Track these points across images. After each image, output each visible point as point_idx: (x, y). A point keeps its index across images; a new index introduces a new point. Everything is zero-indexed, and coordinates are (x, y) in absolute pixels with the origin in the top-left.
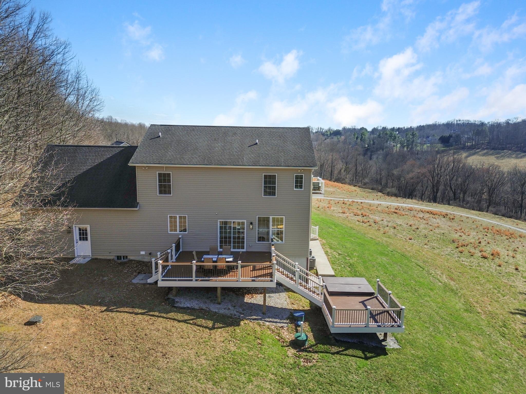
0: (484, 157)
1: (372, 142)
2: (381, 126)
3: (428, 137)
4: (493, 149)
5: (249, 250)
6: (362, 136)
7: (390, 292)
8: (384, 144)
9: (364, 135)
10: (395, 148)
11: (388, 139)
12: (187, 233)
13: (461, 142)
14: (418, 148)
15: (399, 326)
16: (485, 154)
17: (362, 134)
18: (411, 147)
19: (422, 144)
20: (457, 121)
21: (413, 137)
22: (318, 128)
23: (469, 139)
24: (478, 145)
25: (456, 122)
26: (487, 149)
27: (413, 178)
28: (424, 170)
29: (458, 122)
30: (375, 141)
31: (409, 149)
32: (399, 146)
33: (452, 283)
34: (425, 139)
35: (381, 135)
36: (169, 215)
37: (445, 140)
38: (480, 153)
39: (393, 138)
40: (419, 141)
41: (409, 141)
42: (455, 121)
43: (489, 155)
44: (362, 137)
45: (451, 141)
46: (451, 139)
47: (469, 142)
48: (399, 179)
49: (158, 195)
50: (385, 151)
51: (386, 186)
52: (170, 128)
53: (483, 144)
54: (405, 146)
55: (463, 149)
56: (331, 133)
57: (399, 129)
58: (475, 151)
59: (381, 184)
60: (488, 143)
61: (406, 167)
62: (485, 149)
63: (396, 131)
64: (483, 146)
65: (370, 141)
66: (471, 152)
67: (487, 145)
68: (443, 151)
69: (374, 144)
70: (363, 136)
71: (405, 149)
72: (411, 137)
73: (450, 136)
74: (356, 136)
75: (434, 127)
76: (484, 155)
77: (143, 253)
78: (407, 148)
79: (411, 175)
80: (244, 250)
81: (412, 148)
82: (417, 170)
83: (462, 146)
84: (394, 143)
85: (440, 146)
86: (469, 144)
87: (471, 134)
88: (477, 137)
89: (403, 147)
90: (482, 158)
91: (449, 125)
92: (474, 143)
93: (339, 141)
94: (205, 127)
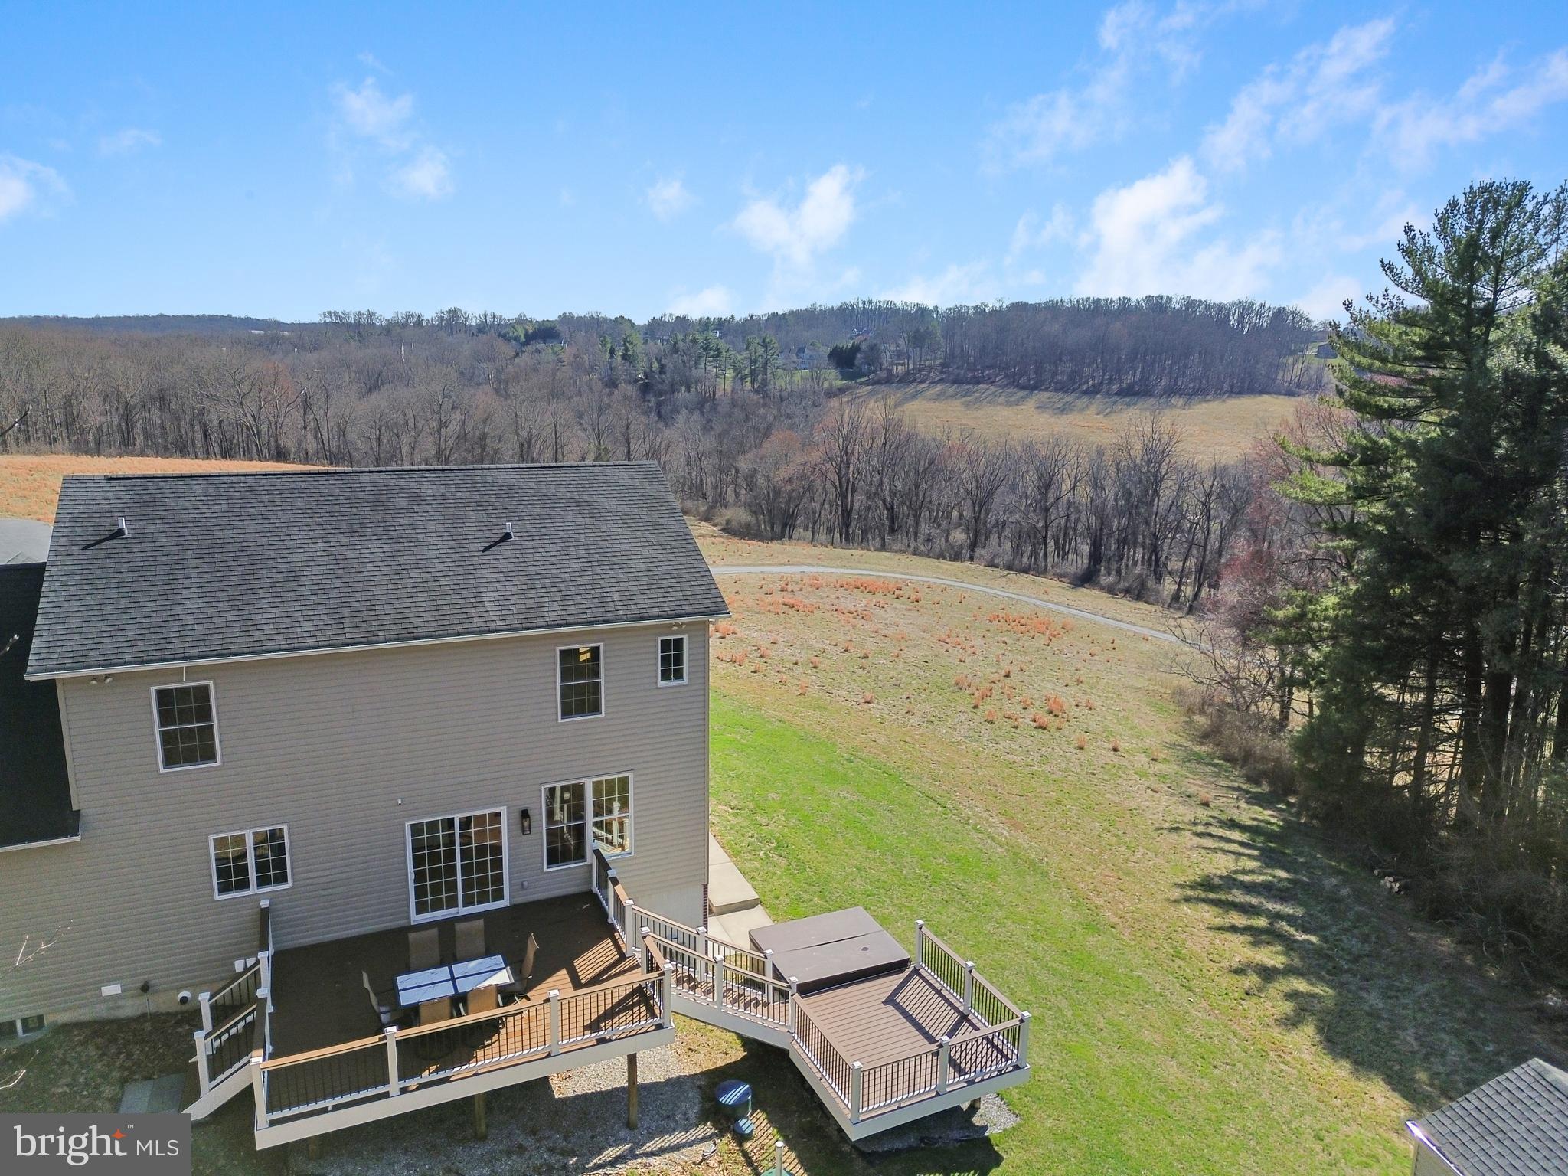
0: (937, 404)
1: (655, 365)
2: (671, 314)
3: (801, 350)
4: (955, 382)
5: (520, 900)
6: (625, 345)
7: (970, 963)
8: (691, 370)
9: (631, 343)
10: (720, 382)
11: (700, 356)
12: (289, 885)
13: (881, 365)
14: (781, 383)
15: (1017, 1067)
16: (938, 395)
17: (625, 340)
18: (763, 379)
19: (789, 371)
20: (864, 303)
21: (766, 351)
22: (485, 315)
23: (899, 355)
24: (920, 370)
25: (861, 305)
26: (941, 381)
27: (790, 480)
28: (817, 456)
29: (867, 306)
30: (664, 362)
31: (756, 385)
32: (730, 374)
33: (1021, 838)
34: (794, 358)
35: (681, 345)
36: (211, 838)
37: (843, 359)
38: (928, 393)
39: (712, 353)
40: (780, 362)
41: (755, 362)
42: (860, 302)
43: (947, 398)
44: (626, 350)
45: (857, 362)
46: (859, 355)
47: (899, 364)
48: (750, 480)
49: (162, 770)
50: (693, 390)
51: (720, 501)
52: (152, 489)
53: (930, 367)
54: (746, 376)
55: (886, 382)
56: (527, 331)
57: (720, 324)
58: (915, 388)
59: (704, 497)
60: (943, 365)
61: (769, 447)
62: (937, 383)
63: (714, 331)
64: (932, 374)
65: (651, 363)
66: (907, 390)
67: (942, 372)
68: (842, 390)
69: (662, 368)
70: (630, 347)
71: (748, 385)
72: (760, 350)
73: (856, 349)
74: (609, 345)
75: (810, 318)
76: (937, 398)
77: (111, 990)
78: (753, 382)
79: (785, 472)
80: (505, 903)
81: (764, 383)
82: (799, 458)
83: (883, 375)
84: (716, 367)
85: (833, 377)
86: (901, 370)
87: (901, 342)
88: (918, 349)
89: (743, 379)
90: (933, 406)
91: (845, 315)
92: (911, 367)
93: (560, 361)
94: (295, 478)
